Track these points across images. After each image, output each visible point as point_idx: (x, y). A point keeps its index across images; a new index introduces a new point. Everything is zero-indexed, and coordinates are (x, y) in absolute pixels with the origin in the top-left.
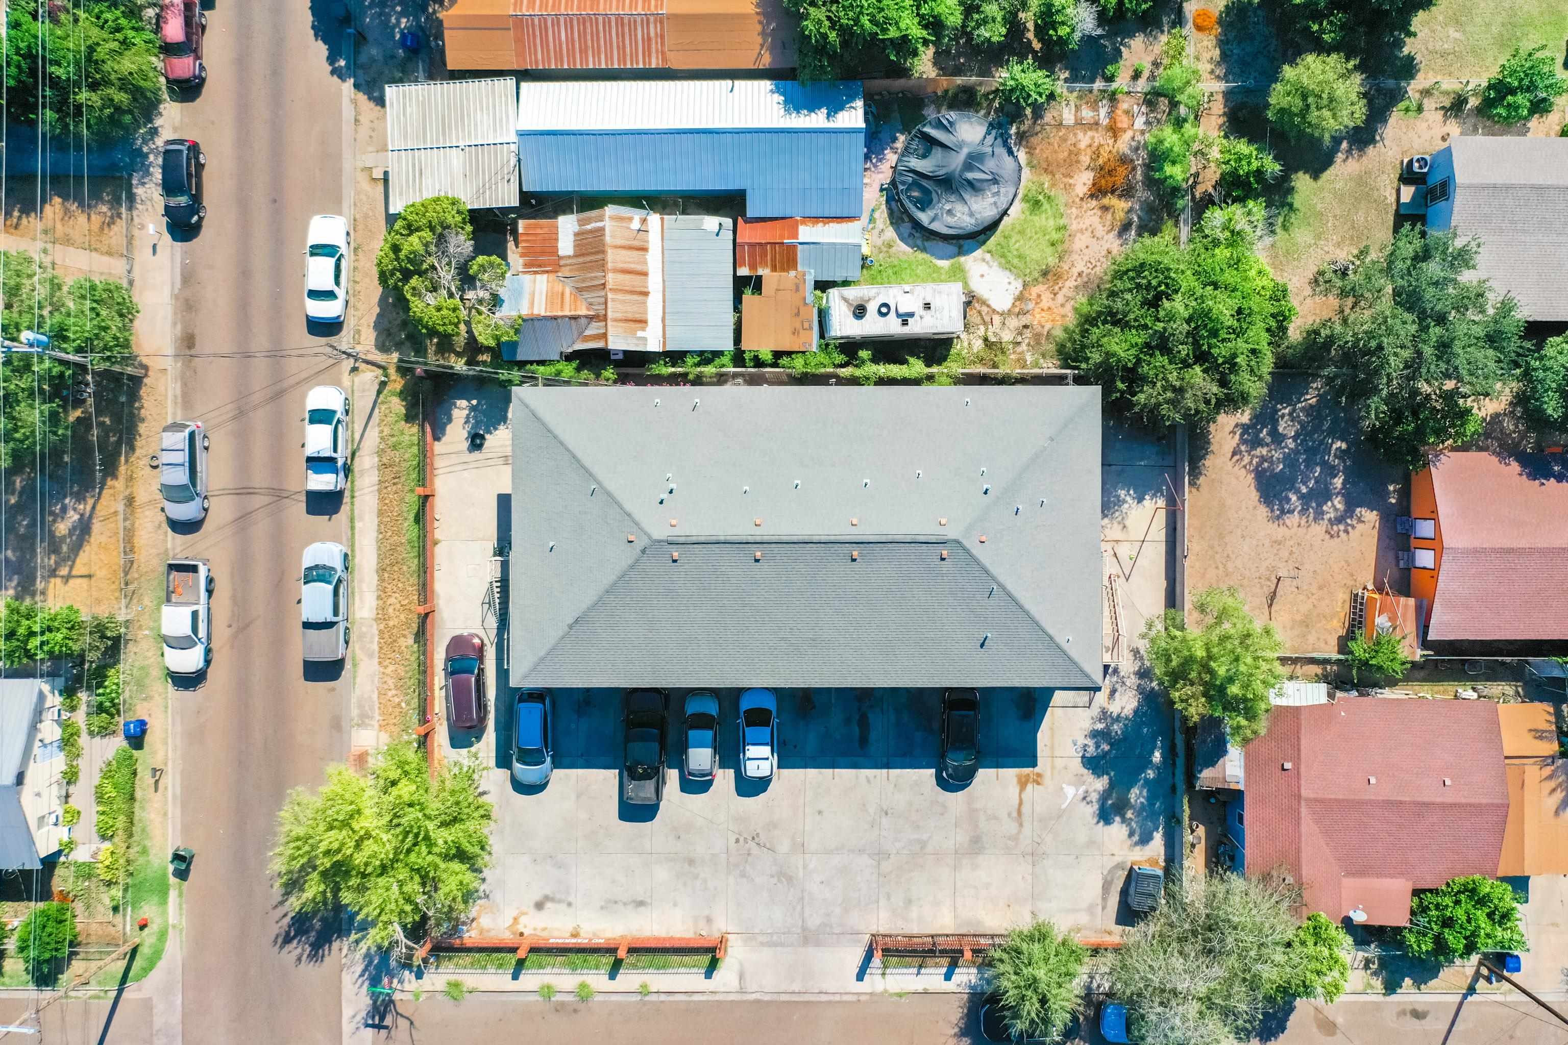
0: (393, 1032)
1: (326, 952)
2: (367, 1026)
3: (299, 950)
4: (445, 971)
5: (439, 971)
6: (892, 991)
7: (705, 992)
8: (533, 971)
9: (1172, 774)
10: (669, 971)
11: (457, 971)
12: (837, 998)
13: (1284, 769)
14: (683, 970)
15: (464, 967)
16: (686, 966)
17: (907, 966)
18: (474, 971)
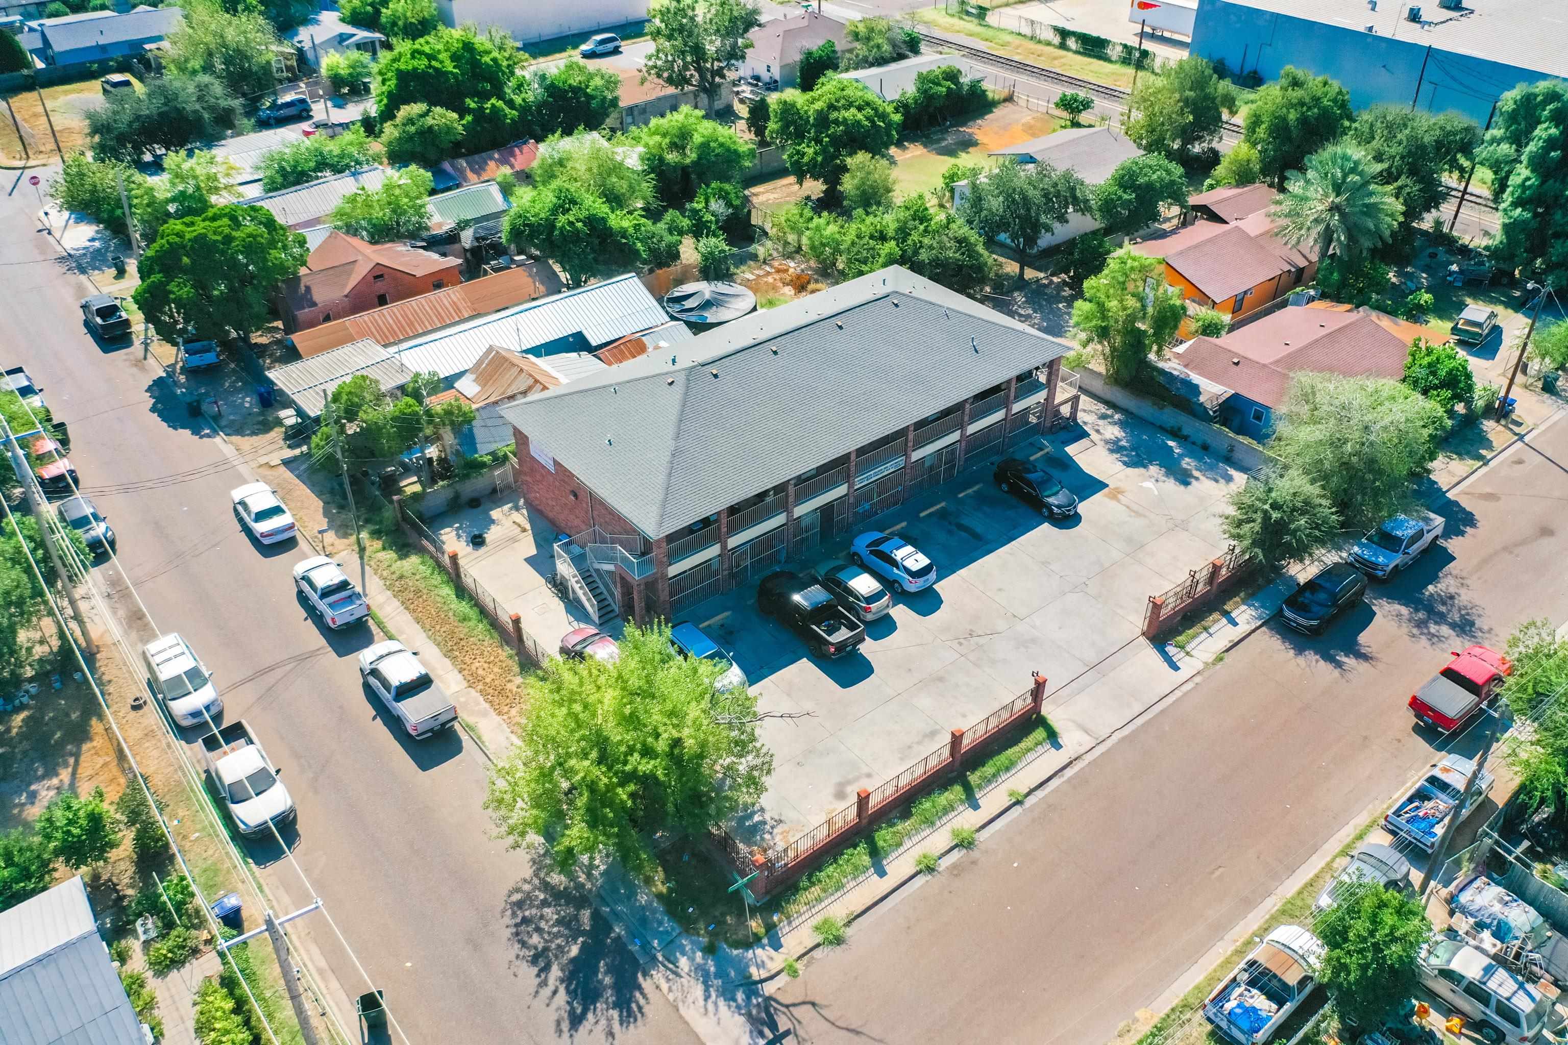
0: (801, 1032)
1: (642, 1001)
4: (800, 920)
5: (794, 925)
6: (1210, 660)
7: (1071, 762)
8: (894, 855)
9: (1194, 443)
10: (1020, 766)
11: (813, 911)
12: (1178, 693)
13: (1237, 364)
14: (1030, 756)
15: (819, 900)
16: (1029, 750)
17: (1194, 637)
18: (833, 898)
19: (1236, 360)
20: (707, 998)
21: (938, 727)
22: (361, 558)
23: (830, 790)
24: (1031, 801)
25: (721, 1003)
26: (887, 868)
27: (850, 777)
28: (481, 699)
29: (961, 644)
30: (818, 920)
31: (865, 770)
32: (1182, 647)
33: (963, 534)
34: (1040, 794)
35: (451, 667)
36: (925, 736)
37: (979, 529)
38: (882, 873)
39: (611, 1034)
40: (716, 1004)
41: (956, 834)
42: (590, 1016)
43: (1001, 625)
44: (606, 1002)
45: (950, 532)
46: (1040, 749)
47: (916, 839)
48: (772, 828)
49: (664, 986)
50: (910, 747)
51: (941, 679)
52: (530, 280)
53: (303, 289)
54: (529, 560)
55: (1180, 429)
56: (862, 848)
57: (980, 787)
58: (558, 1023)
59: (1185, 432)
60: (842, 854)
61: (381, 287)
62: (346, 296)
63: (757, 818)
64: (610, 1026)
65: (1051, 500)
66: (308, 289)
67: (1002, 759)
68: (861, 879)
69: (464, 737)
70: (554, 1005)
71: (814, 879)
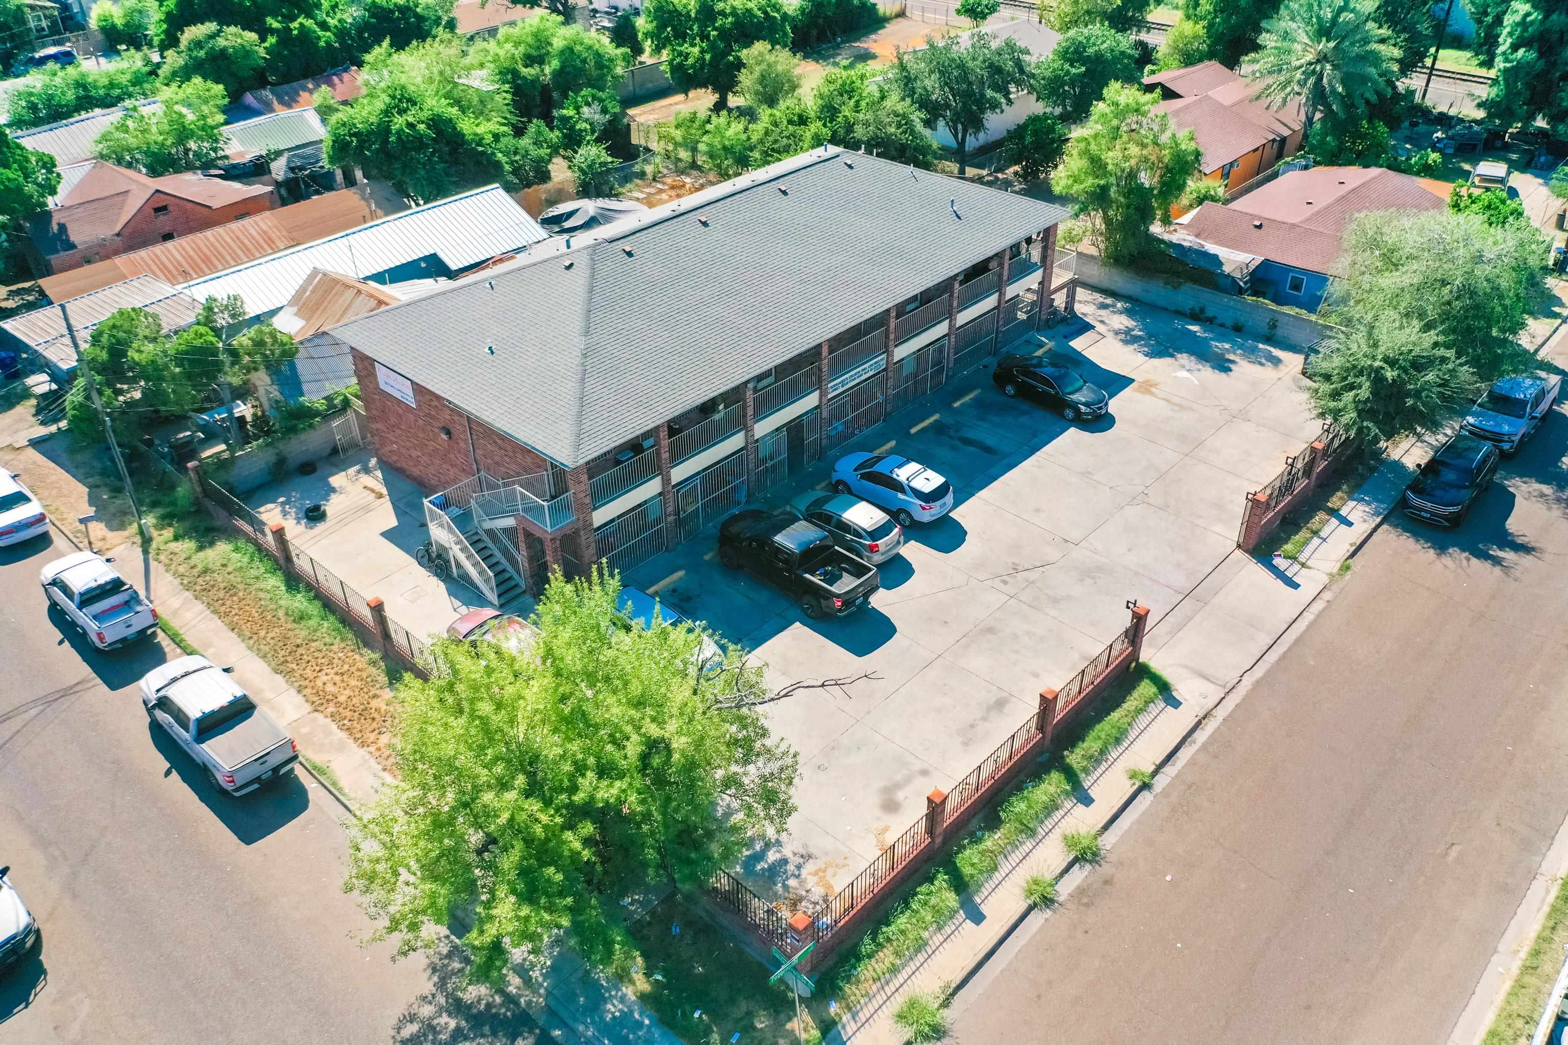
4: (871, 1008)
5: (862, 1017)
6: (1335, 570)
7: (1199, 723)
8: (989, 886)
9: (1222, 325)
10: (1133, 734)
11: (889, 990)
12: (1308, 616)
13: (1260, 227)
14: (1143, 720)
15: (894, 970)
16: (1139, 711)
17: (1306, 543)
18: (912, 966)
19: (1258, 223)
21: (1006, 695)
22: (146, 552)
23: (874, 799)
24: (1160, 782)
26: (984, 909)
27: (898, 777)
28: (334, 727)
29: (1005, 582)
30: (898, 1002)
31: (917, 766)
32: (1294, 558)
33: (972, 449)
34: (1170, 770)
35: (285, 686)
36: (989, 709)
37: (990, 441)
38: (977, 917)
41: (1070, 842)
43: (1052, 554)
45: (954, 448)
46: (1153, 709)
47: (1015, 858)
48: (799, 867)
50: (972, 726)
51: (991, 630)
52: (363, 203)
53: (55, 228)
54: (388, 535)
55: (1202, 310)
56: (942, 879)
57: (1085, 770)
59: (1209, 313)
60: (916, 894)
61: (163, 222)
62: (118, 235)
63: (772, 856)
65: (1075, 397)
66: (62, 228)
67: (1104, 729)
68: (948, 930)
69: (311, 785)
71: (881, 938)
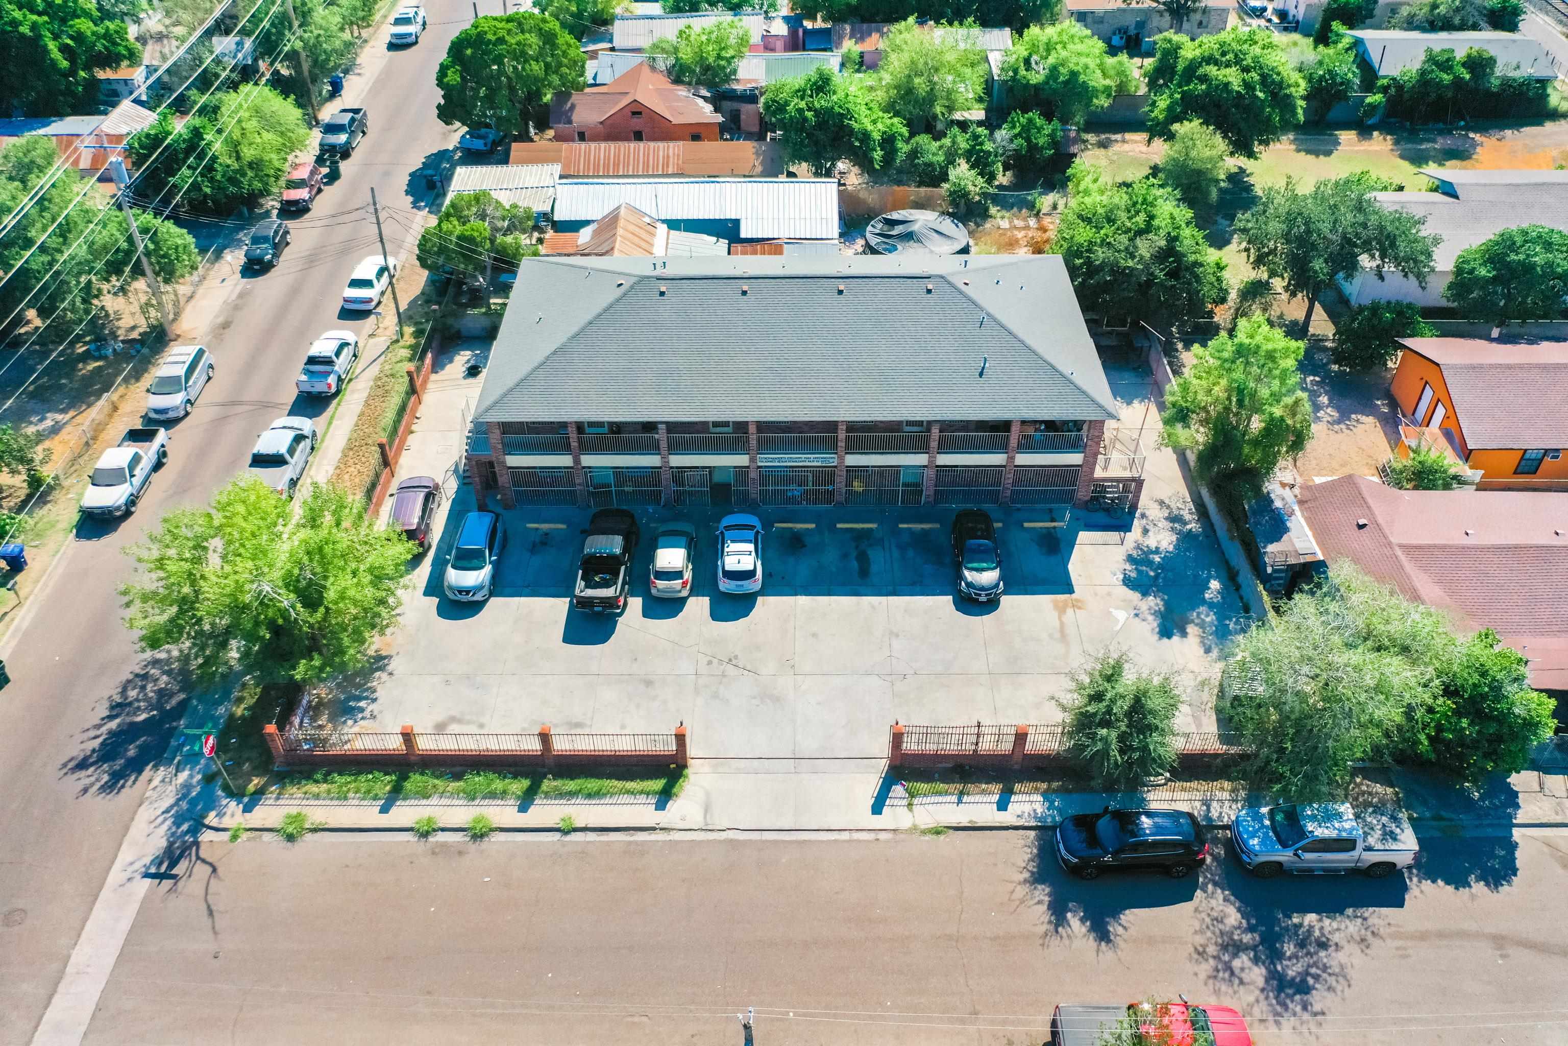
0: (181, 884)
1: (130, 783)
2: (146, 875)
3: (93, 779)
4: (287, 802)
5: (280, 802)
6: (923, 827)
9: (1241, 598)
11: (304, 802)
12: (845, 836)
13: (1361, 527)
15: (317, 797)
17: (938, 793)
18: (328, 802)
19: (1365, 522)
20: (167, 811)
22: (392, 344)
23: (440, 718)
24: (576, 837)
25: (169, 823)
26: (395, 809)
29: (710, 663)
30: (298, 811)
32: (912, 795)
33: (855, 565)
34: (592, 837)
36: (568, 723)
37: (874, 568)
38: (387, 809)
39: (85, 790)
40: (165, 820)
41: (479, 820)
42: (92, 769)
43: (769, 668)
44: (111, 767)
45: (844, 555)
46: (642, 799)
48: (363, 719)
49: (156, 782)
52: (755, 158)
53: (569, 105)
55: (1238, 573)
56: (391, 779)
58: (72, 759)
59: (1240, 579)
60: (371, 773)
61: (637, 123)
62: (601, 123)
63: (362, 704)
64: (92, 785)
65: (967, 573)
66: (573, 107)
68: (366, 803)
70: (83, 746)
71: (329, 778)
